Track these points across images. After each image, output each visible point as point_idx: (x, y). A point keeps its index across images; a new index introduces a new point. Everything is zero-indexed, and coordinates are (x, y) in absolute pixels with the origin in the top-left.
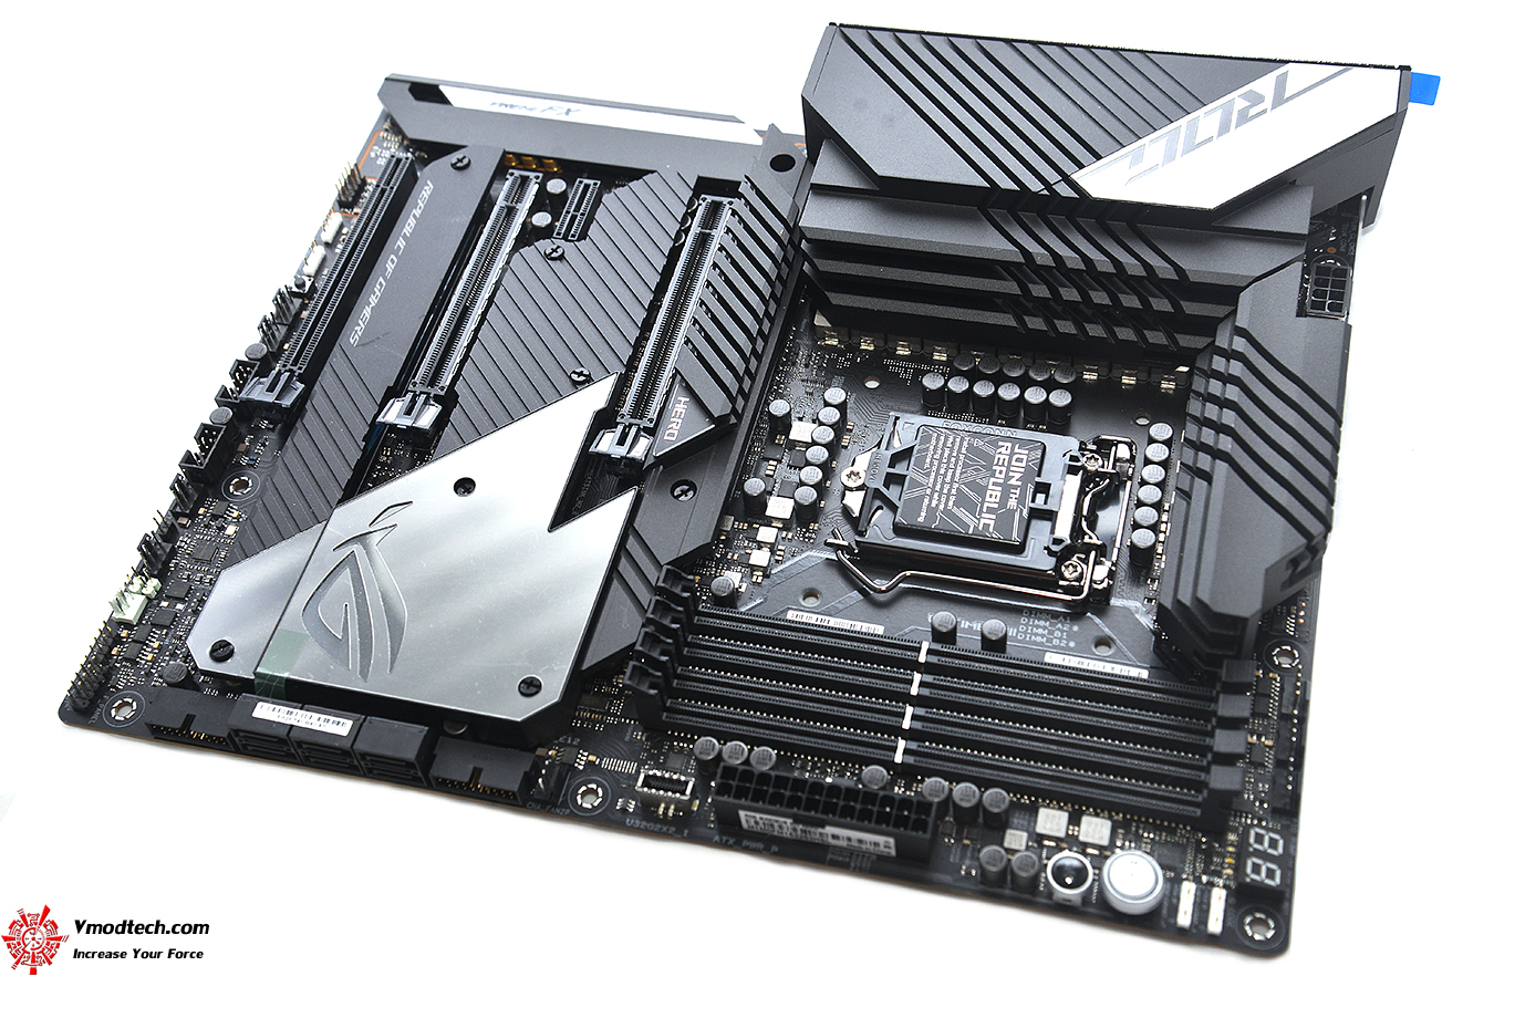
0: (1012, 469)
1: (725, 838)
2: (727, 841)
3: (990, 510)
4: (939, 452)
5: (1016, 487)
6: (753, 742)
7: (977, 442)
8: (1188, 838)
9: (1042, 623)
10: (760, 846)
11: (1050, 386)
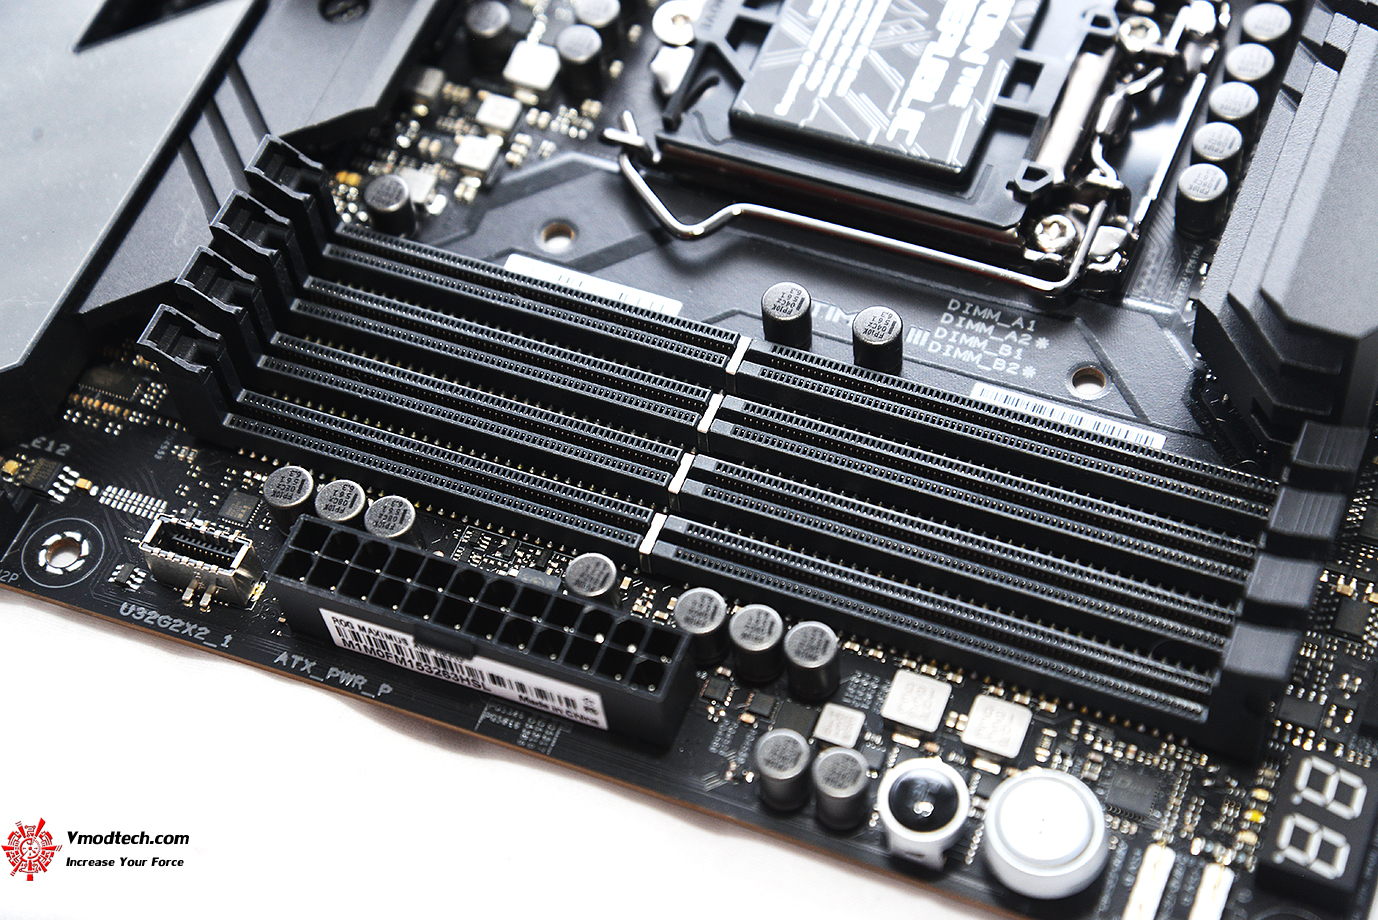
1: (297, 659)
2: (302, 664)
3: (916, 105)
5: (974, 66)
6: (376, 485)
8: (1179, 763)
9: (980, 327)
10: (360, 680)
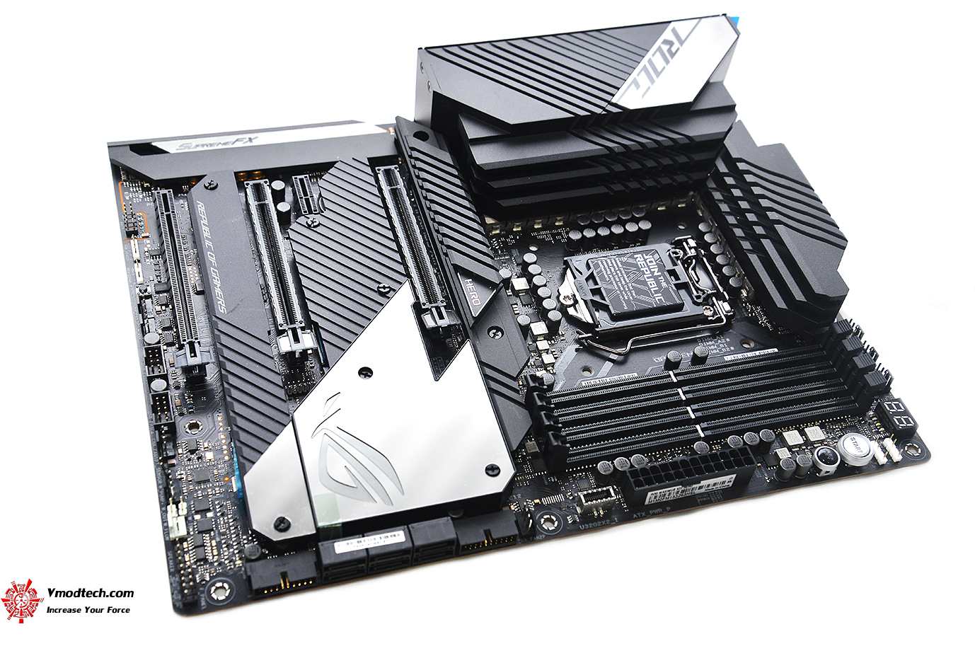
0: (651, 267)
1: (639, 514)
2: (641, 515)
3: (656, 292)
4: (608, 270)
5: (660, 276)
6: (628, 455)
7: (624, 259)
9: (710, 343)
10: (660, 510)
11: (636, 221)
